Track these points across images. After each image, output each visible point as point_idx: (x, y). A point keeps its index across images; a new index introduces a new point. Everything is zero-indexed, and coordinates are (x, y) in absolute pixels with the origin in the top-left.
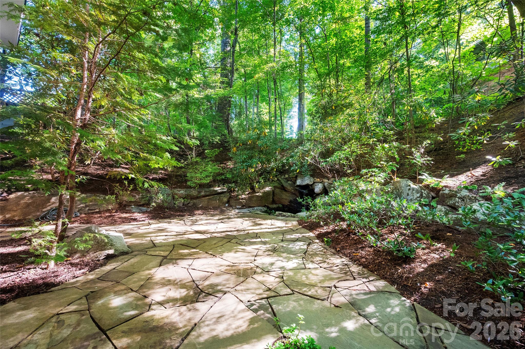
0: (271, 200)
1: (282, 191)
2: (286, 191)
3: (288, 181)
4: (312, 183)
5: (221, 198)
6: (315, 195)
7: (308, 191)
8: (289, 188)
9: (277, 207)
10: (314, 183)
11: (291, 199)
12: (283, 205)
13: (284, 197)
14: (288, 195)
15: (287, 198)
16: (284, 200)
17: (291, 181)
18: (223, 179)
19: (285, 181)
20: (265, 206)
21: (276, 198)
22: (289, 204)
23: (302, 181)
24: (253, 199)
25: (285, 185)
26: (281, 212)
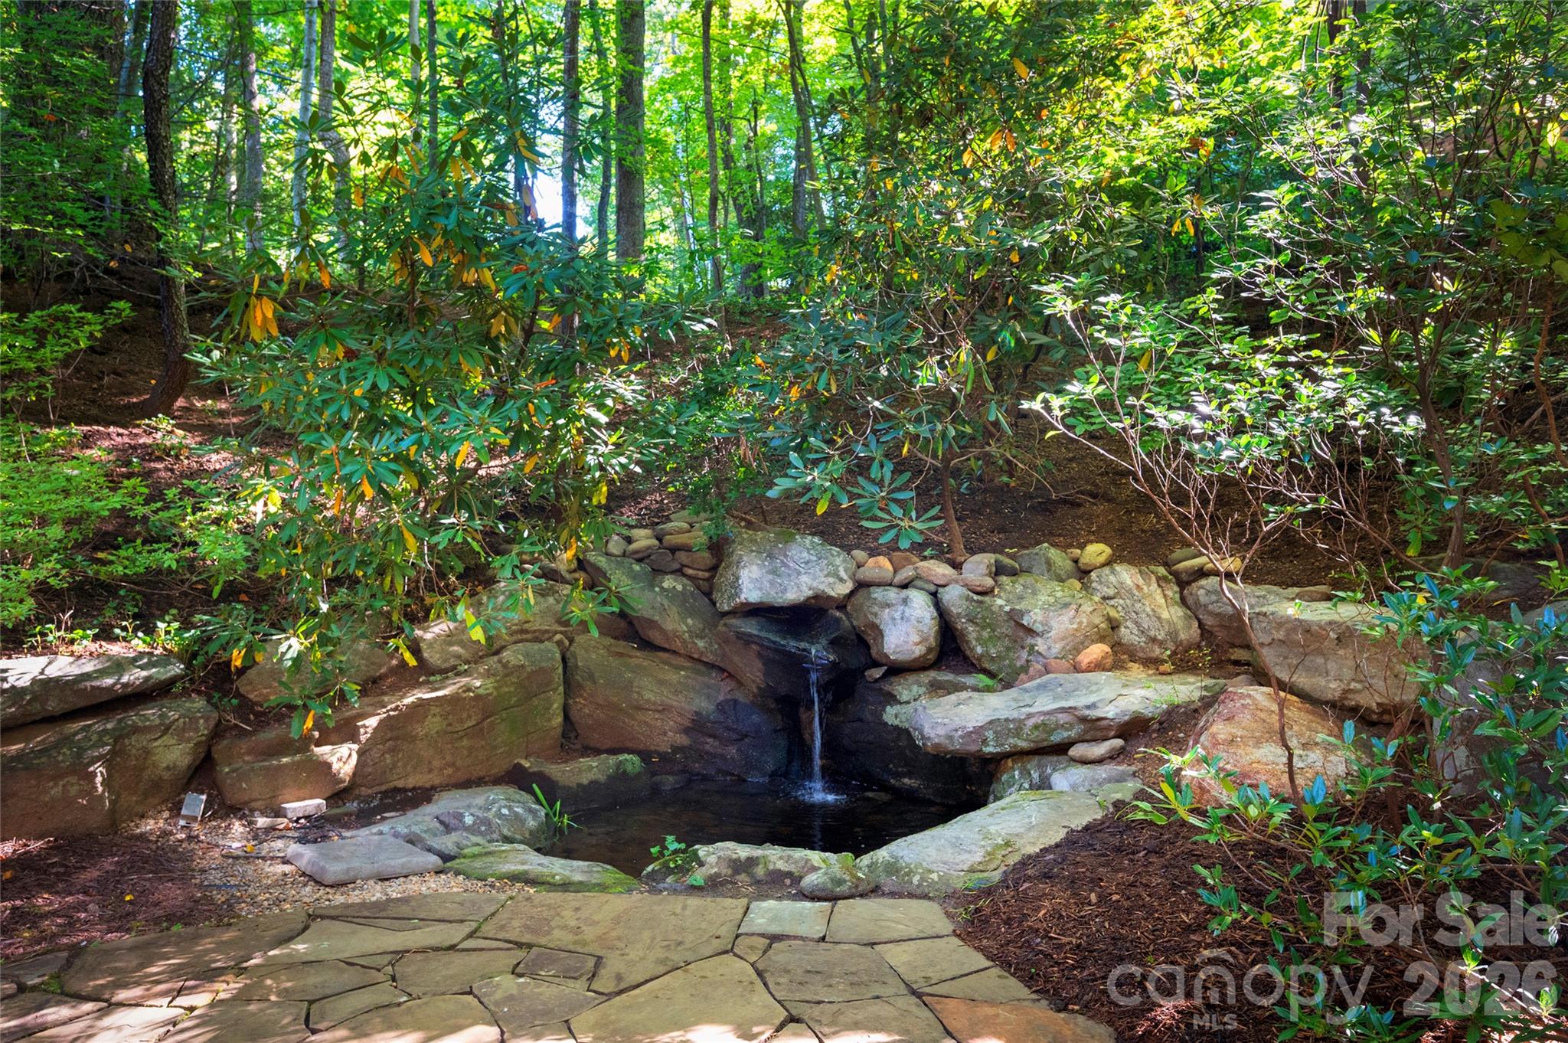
0: (559, 720)
1: (622, 646)
2: (647, 645)
3: (658, 572)
4: (845, 589)
5: (135, 742)
6: (877, 673)
7: (834, 643)
8: (678, 624)
9: (611, 778)
10: (862, 586)
11: (704, 705)
12: (645, 755)
13: (650, 692)
14: (674, 677)
15: (673, 701)
16: (649, 717)
17: (679, 572)
18: (156, 577)
19: (634, 577)
20: (518, 778)
21: (583, 709)
22: (683, 740)
23: (774, 572)
24: (420, 730)
25: (644, 601)
26: (743, 851)
